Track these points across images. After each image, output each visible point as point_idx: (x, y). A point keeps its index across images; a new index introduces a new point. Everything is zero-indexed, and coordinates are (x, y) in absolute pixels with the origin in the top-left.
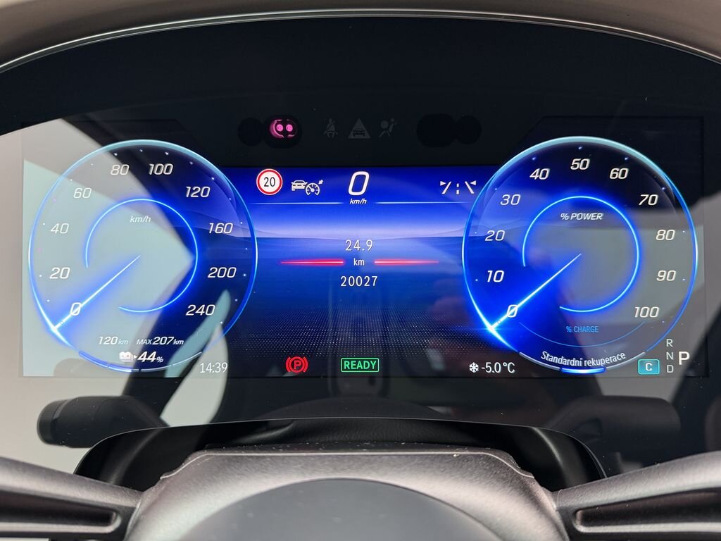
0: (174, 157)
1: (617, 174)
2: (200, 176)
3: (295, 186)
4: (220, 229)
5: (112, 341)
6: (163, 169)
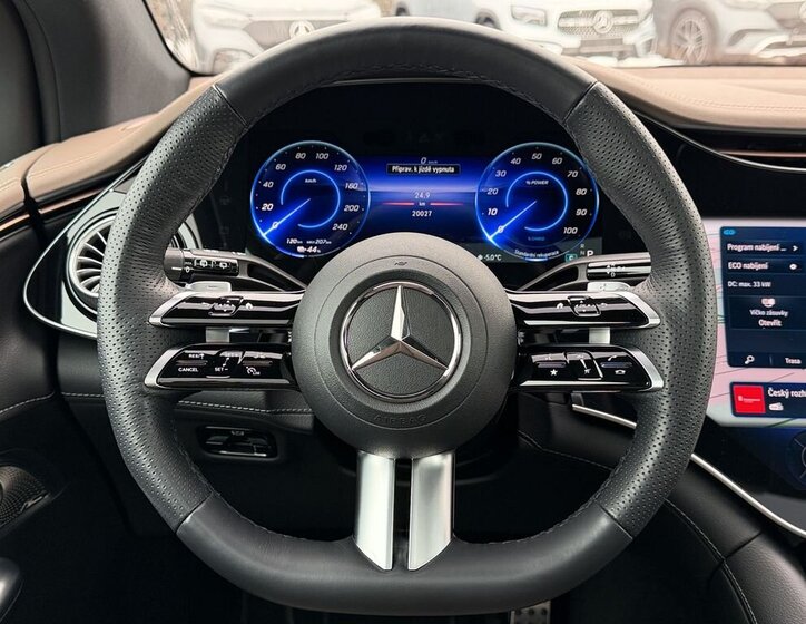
0: (329, 150)
1: (556, 161)
2: (343, 159)
4: (351, 186)
5: (293, 241)
6: (323, 156)
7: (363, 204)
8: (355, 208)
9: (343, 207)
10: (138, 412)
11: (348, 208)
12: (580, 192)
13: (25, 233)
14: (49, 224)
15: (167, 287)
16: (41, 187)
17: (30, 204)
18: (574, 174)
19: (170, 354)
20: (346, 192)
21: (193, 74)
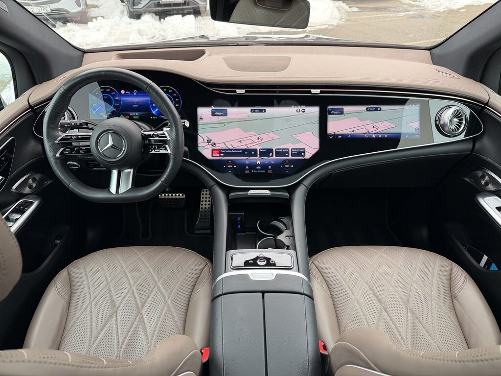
0: (110, 88)
1: (170, 91)
2: (114, 91)
3: (127, 92)
4: (116, 98)
5: (102, 114)
6: (108, 90)
7: (120, 103)
8: (118, 104)
9: (114, 104)
10: (56, 163)
11: (116, 104)
12: (176, 100)
13: (31, 114)
14: (37, 111)
15: (60, 133)
16: (33, 102)
17: (30, 106)
18: (175, 95)
19: (62, 149)
20: (115, 100)
21: (85, 52)
